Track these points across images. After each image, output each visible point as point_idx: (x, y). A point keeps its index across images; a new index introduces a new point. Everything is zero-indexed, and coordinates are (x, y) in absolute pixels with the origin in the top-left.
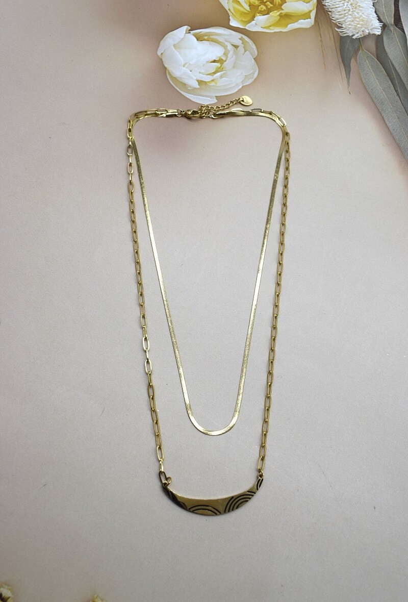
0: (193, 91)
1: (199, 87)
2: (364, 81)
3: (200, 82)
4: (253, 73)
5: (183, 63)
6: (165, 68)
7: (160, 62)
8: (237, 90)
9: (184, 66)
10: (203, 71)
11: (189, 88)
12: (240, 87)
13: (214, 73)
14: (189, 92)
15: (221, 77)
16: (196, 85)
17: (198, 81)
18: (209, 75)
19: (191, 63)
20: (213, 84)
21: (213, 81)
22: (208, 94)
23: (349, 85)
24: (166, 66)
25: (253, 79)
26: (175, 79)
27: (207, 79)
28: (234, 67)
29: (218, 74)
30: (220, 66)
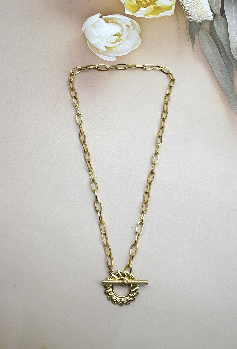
0: (103, 53)
1: (106, 50)
2: (202, 48)
3: (107, 48)
4: (138, 43)
5: (97, 36)
6: (87, 39)
7: (84, 35)
8: (128, 53)
9: (97, 38)
10: (108, 41)
11: (100, 51)
12: (130, 51)
13: (115, 42)
14: (100, 53)
15: (119, 45)
16: (105, 49)
17: (105, 47)
18: (112, 43)
19: (102, 36)
20: (114, 49)
21: (114, 47)
22: (111, 55)
23: (193, 50)
24: (87, 37)
25: (138, 47)
26: (92, 46)
27: (111, 46)
28: (127, 39)
29: (117, 43)
30: (118, 38)
